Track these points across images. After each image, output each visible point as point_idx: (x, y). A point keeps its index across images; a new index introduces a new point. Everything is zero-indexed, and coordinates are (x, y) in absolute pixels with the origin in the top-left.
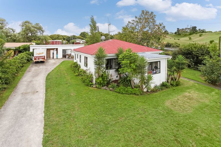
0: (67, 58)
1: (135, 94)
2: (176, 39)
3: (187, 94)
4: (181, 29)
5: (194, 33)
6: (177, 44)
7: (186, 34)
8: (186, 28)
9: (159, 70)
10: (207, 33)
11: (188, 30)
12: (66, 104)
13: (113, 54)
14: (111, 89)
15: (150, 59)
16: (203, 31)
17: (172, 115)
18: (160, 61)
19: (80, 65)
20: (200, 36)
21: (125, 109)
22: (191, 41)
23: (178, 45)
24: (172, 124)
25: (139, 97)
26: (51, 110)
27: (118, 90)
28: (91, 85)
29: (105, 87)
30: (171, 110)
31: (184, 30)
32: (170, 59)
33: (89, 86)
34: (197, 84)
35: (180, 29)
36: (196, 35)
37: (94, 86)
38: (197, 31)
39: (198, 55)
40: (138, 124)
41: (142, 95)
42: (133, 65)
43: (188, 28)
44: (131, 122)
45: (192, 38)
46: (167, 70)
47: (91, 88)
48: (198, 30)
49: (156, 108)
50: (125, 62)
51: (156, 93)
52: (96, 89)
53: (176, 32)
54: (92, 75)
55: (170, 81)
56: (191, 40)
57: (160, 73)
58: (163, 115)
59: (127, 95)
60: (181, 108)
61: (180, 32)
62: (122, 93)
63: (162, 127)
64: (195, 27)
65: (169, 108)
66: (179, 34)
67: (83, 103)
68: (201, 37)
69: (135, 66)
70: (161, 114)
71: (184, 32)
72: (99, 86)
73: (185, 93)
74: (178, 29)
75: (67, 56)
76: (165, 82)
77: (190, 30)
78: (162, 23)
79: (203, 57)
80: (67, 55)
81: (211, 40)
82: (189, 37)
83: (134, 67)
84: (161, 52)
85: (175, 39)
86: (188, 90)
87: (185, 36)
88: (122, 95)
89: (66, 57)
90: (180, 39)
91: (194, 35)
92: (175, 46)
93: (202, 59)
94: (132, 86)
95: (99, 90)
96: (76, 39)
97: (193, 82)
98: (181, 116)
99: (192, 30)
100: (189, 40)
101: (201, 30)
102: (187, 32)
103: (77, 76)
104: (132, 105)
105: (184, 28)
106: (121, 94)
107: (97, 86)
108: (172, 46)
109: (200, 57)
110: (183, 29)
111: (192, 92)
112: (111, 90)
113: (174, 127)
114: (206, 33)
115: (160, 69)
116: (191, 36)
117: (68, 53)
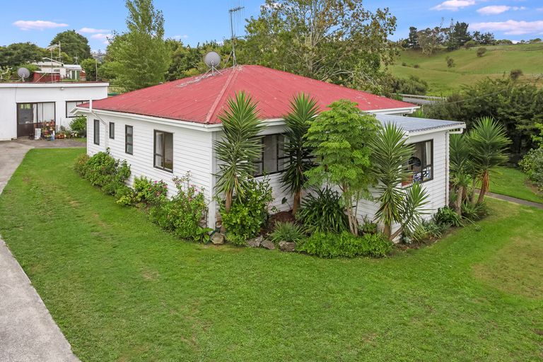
0: (38, 136)
1: (370, 254)
2: (407, 64)
3: (518, 241)
4: (421, 32)
5: (462, 44)
6: (417, 84)
7: (436, 49)
8: (437, 28)
9: (430, 168)
10: (497, 47)
11: (444, 34)
12: (143, 312)
13: (274, 117)
14: (282, 243)
15: (412, 134)
16: (487, 40)
17: (511, 309)
18: (432, 141)
19: (125, 164)
20: (480, 54)
21: (363, 307)
22: (454, 71)
23: (422, 86)
24: (525, 335)
25: (388, 264)
26: (101, 344)
27: (310, 245)
28: (202, 235)
29: (258, 241)
30: (501, 295)
31: (432, 34)
32: (462, 131)
33: (195, 242)
34: (531, 208)
35: (418, 30)
36: (468, 51)
37: (216, 240)
38: (470, 39)
39: (513, 117)
40: (430, 348)
41: (390, 255)
42: (360, 156)
43: (443, 27)
44: (405, 345)
45: (456, 61)
46: (448, 169)
47: (206, 247)
48: (472, 34)
49: (456, 293)
50: (336, 145)
51: (430, 245)
52: (225, 248)
53: (407, 40)
54: (201, 197)
55: (459, 204)
56: (452, 69)
57: (432, 178)
58: (484, 311)
59: (345, 261)
60: (523, 284)
61: (418, 41)
62: (329, 256)
63: (500, 347)
64: (464, 26)
65: (492, 288)
66: (417, 48)
67: (208, 302)
68: (481, 60)
69: (367, 158)
70: (479, 308)
71: (430, 40)
72: (238, 236)
73: (512, 238)
74: (412, 29)
75: (38, 132)
76: (445, 208)
77: (450, 34)
78: (387, 10)
79: (527, 124)
80: (39, 125)
81: (514, 69)
82: (447, 59)
83: (366, 161)
84: (413, 108)
85: (404, 65)
86: (517, 230)
87: (435, 52)
88: (328, 262)
89: (32, 136)
90: (421, 65)
91: (463, 49)
92: (412, 88)
93: (525, 130)
94: (351, 228)
95: (242, 251)
96: (38, 60)
97: (518, 204)
98: (536, 309)
99: (455, 35)
100: (447, 68)
101: (482, 37)
102: (439, 40)
103: (126, 205)
104: (379, 292)
105: (432, 28)
106: (324, 257)
107: (230, 237)
108: (402, 89)
109: (521, 124)
110: (428, 32)
111: (529, 234)
112: (283, 249)
113: (532, 342)
114: (494, 44)
115: (432, 165)
116: (452, 55)
117: (40, 120)
